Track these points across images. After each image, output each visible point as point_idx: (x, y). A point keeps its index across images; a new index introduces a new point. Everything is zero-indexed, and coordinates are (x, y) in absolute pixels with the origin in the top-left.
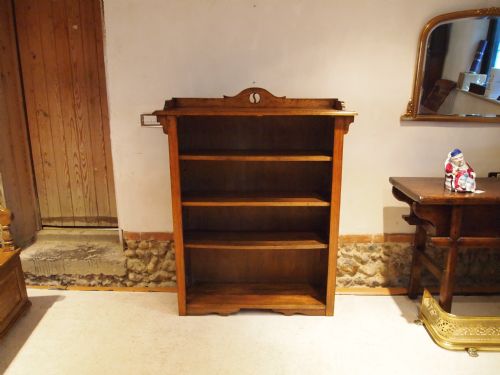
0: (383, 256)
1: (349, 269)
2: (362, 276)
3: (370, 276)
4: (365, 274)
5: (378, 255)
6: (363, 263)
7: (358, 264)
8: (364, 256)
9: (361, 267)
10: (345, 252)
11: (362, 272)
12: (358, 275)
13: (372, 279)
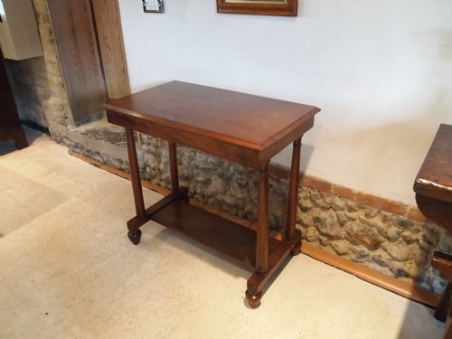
0: (421, 241)
1: (366, 240)
2: (385, 256)
3: (394, 259)
4: (390, 255)
5: (414, 237)
6: (389, 239)
7: (382, 238)
8: (393, 231)
9: (386, 244)
10: (363, 217)
11: (386, 250)
12: (379, 252)
13: (398, 265)
